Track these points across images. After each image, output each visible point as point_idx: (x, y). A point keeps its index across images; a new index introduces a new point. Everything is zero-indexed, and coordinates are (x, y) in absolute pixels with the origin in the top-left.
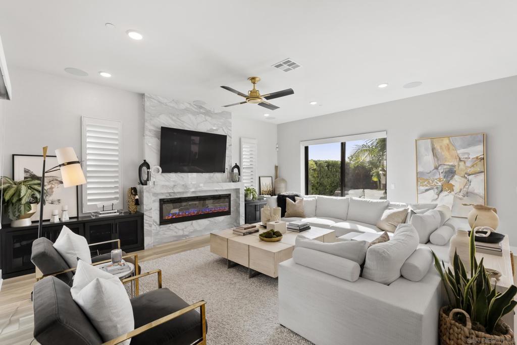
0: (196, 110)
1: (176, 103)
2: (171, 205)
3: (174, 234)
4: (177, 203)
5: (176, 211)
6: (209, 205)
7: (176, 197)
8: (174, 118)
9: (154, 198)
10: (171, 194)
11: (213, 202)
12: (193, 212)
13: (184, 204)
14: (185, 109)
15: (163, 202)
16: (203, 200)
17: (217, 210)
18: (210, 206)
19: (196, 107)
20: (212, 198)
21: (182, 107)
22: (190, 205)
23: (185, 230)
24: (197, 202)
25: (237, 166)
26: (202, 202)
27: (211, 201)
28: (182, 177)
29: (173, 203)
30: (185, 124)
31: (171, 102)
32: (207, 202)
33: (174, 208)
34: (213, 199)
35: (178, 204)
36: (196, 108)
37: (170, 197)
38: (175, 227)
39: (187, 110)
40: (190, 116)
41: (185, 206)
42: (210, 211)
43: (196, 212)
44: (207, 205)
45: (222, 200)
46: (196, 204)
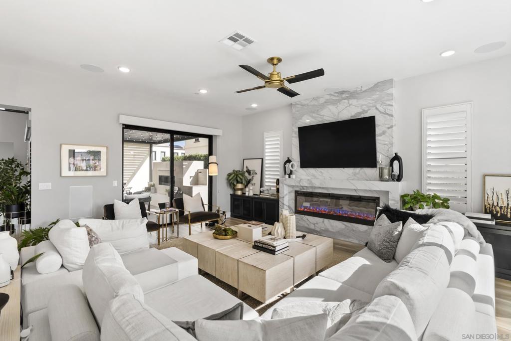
0: (337, 98)
1: (316, 100)
2: (303, 198)
3: (306, 225)
4: (308, 196)
5: (307, 204)
6: (343, 206)
7: (308, 191)
8: (314, 115)
9: (291, 189)
10: (304, 188)
11: (350, 203)
12: (324, 209)
13: (315, 199)
14: (325, 102)
15: (298, 194)
16: (336, 199)
17: (355, 215)
18: (346, 208)
19: (336, 94)
20: (347, 198)
21: (322, 101)
22: (321, 201)
23: (316, 225)
24: (329, 200)
25: (397, 158)
26: (335, 200)
27: (347, 202)
28: (321, 172)
29: (305, 196)
30: (325, 118)
31: (311, 101)
32: (342, 202)
33: (306, 202)
34: (350, 200)
35: (310, 199)
36: (338, 96)
37: (303, 190)
38: (308, 219)
39: (327, 102)
40: (331, 107)
41: (315, 201)
42: (345, 214)
43: (327, 211)
44: (341, 205)
45: (363, 203)
46: (327, 202)
